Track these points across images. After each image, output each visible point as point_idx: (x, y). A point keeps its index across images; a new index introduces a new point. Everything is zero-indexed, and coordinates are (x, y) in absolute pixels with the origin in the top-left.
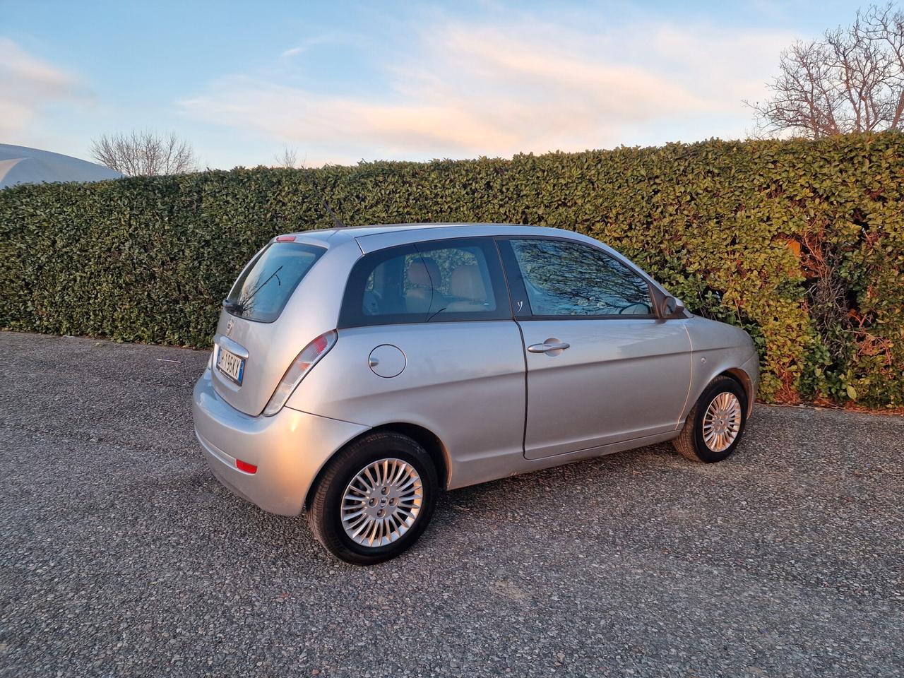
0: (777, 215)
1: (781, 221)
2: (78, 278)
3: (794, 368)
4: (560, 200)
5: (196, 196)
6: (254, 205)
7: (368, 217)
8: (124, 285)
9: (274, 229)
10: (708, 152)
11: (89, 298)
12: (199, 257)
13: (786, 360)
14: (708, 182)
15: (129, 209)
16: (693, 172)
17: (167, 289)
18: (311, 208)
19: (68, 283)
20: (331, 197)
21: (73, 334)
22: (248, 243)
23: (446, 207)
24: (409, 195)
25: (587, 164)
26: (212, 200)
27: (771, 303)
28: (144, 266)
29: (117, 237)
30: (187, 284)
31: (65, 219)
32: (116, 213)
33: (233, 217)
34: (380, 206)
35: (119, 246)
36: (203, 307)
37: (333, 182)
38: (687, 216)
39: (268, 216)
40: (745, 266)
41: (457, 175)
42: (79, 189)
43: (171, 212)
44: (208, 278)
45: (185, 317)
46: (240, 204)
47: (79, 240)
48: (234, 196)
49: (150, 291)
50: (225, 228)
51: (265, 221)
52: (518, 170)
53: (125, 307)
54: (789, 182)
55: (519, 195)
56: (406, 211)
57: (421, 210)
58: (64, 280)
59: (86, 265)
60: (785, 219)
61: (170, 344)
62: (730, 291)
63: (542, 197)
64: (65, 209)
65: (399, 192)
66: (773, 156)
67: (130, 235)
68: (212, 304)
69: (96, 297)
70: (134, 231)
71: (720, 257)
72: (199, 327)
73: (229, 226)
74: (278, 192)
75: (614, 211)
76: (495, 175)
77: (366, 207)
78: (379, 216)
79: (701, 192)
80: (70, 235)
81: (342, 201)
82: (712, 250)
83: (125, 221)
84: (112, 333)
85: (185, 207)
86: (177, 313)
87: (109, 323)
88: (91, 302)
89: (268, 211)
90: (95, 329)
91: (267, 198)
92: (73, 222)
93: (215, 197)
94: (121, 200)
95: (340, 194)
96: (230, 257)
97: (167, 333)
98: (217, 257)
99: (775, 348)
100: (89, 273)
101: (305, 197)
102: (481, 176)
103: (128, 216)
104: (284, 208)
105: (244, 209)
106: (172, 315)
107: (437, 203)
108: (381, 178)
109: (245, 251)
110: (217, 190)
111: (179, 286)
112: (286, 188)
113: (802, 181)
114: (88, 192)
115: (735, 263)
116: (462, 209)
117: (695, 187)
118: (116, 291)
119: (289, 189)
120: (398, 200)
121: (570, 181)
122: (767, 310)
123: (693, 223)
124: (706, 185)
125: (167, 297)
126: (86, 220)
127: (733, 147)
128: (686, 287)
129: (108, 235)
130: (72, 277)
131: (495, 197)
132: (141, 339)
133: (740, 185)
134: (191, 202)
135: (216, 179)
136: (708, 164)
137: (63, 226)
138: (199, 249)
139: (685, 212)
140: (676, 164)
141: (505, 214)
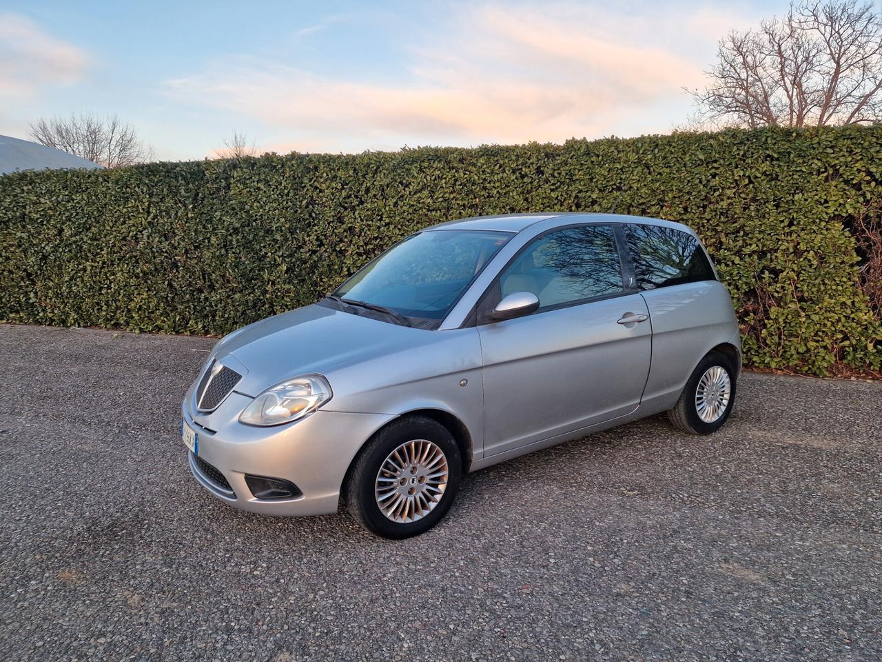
0: (834, 198)
1: (837, 204)
2: (89, 268)
3: (847, 343)
4: (615, 184)
5: (224, 183)
6: (288, 192)
7: (412, 203)
8: (141, 274)
9: (310, 215)
10: (767, 137)
11: (101, 289)
12: (226, 246)
13: (840, 336)
14: (766, 166)
15: (148, 196)
16: (752, 157)
17: (190, 277)
18: (351, 195)
19: (77, 273)
20: (373, 184)
21: (82, 325)
22: (282, 231)
23: (495, 192)
24: (456, 180)
25: (643, 149)
26: (242, 187)
27: (827, 281)
28: (165, 255)
29: (134, 225)
30: (213, 272)
31: (73, 207)
32: (133, 201)
33: (265, 204)
34: (425, 193)
35: (137, 234)
36: (230, 295)
37: (375, 168)
38: (744, 199)
39: (304, 202)
40: (802, 247)
41: (506, 161)
42: (90, 176)
43: (195, 199)
44: (236, 266)
45: (211, 305)
46: (273, 191)
47: (90, 228)
48: (267, 182)
49: (171, 279)
50: (256, 215)
51: (300, 208)
52: (571, 155)
53: (142, 296)
54: (847, 166)
55: (571, 179)
56: (452, 196)
57: (467, 195)
58: (72, 270)
59: (98, 254)
60: (841, 201)
61: (192, 333)
62: (787, 271)
63: (597, 182)
64: (74, 197)
65: (445, 178)
66: (831, 142)
67: (149, 223)
68: (241, 291)
69: (109, 288)
70: (154, 219)
71: (777, 239)
72: (226, 316)
73: (260, 213)
74: (315, 178)
75: (670, 195)
76: (546, 160)
77: (410, 194)
78: (423, 202)
79: (759, 175)
80: (80, 224)
81: (385, 188)
82: (769, 232)
83: (143, 209)
84: (127, 323)
85: (211, 194)
86: (201, 302)
87: (124, 314)
88: (103, 292)
89: (304, 198)
90: (107, 320)
91: (303, 185)
92: (83, 210)
93: (244, 184)
94: (139, 188)
95: (382, 180)
96: (262, 245)
97: (190, 323)
98: (247, 245)
99: (829, 324)
100: (101, 262)
101: (344, 184)
102: (531, 161)
103: (147, 204)
104: (321, 194)
105: (278, 196)
106: (196, 304)
107: (485, 188)
108: (426, 164)
109: (279, 238)
110: (248, 177)
111: (204, 275)
112: (325, 175)
113: (858, 165)
114: (100, 179)
115: (792, 244)
116: (511, 194)
117: (753, 171)
118: (133, 281)
119: (327, 175)
120: (444, 185)
121: (626, 166)
122: (822, 288)
123: (750, 205)
124: (765, 169)
125: (190, 286)
126: (98, 208)
127: (793, 132)
128: (742, 267)
129: (124, 222)
130: (81, 267)
131: (547, 181)
132: (159, 329)
133: (798, 169)
134: (218, 189)
135: (246, 166)
136: (767, 149)
137: (72, 214)
138: (226, 236)
139: (742, 195)
140: (735, 148)
141: (557, 198)
